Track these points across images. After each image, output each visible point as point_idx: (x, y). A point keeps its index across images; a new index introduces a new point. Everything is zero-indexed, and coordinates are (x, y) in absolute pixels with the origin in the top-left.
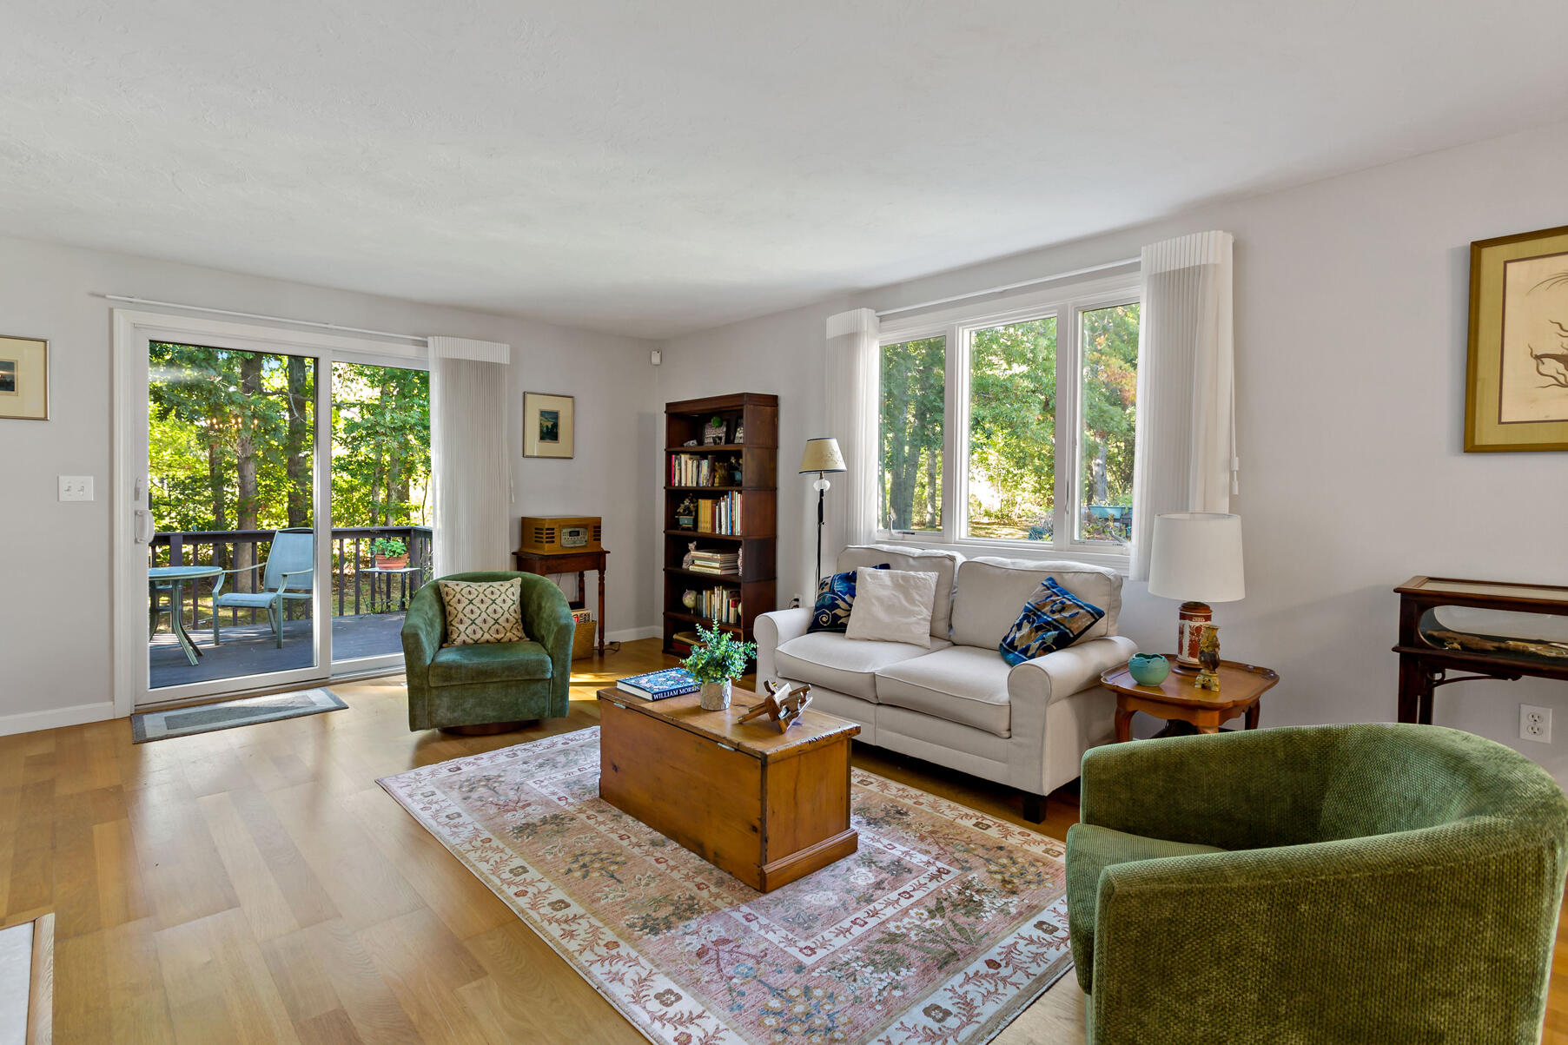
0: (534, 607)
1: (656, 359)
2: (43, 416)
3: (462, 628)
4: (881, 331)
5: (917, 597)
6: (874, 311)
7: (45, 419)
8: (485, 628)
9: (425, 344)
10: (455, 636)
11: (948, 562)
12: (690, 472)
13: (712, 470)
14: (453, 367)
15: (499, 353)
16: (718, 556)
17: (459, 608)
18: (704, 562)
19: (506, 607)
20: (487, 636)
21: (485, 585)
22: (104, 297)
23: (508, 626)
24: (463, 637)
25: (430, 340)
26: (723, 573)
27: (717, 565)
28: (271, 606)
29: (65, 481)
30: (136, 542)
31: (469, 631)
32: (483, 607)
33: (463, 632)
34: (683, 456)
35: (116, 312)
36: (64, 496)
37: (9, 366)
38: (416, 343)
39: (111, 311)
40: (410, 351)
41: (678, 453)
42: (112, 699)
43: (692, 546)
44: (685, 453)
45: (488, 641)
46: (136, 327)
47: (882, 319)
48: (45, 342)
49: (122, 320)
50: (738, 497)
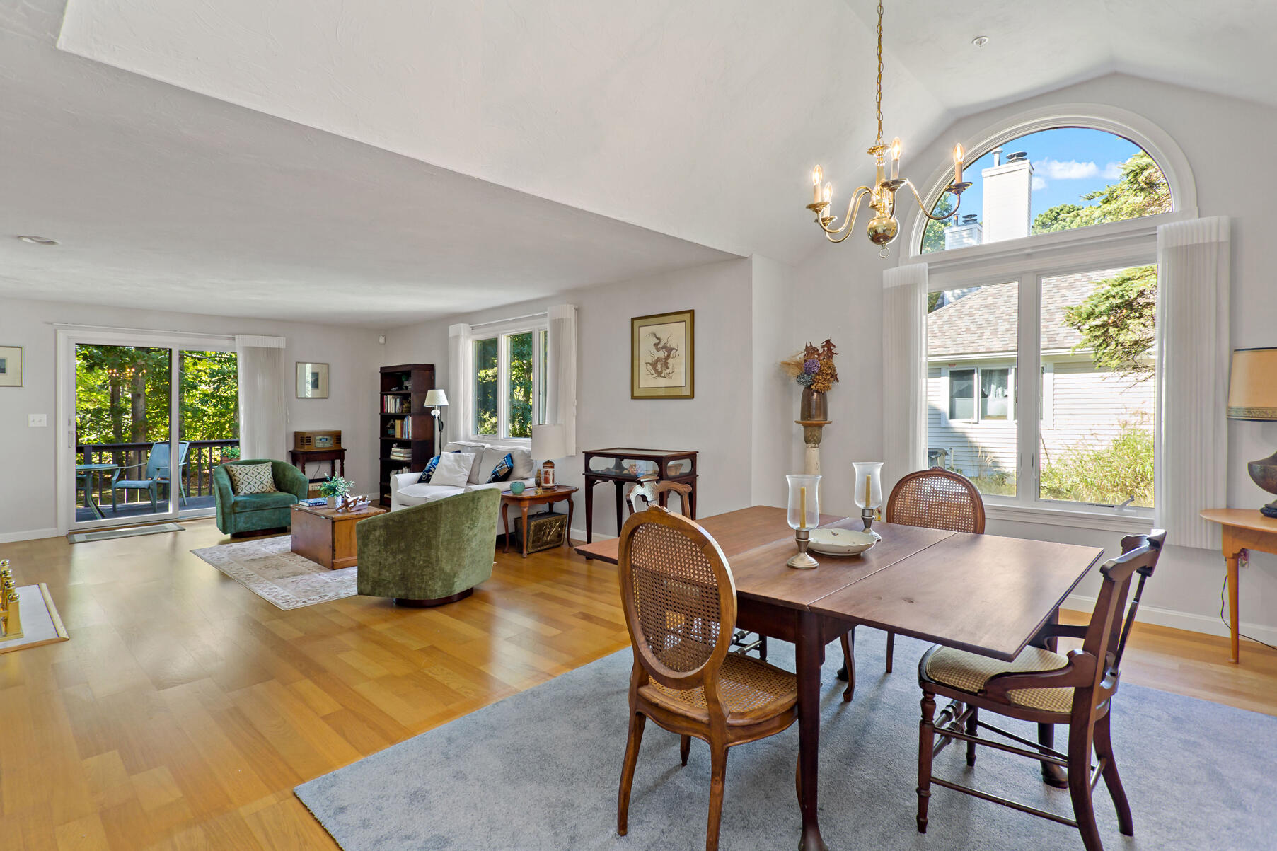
0: (281, 476)
1: (382, 340)
2: (20, 385)
3: (243, 486)
4: (473, 334)
5: (463, 465)
6: (468, 325)
7: (21, 386)
8: (256, 485)
9: (234, 339)
10: (240, 491)
11: (481, 449)
12: (392, 405)
13: (402, 404)
14: (252, 351)
15: (279, 343)
16: (403, 450)
17: (241, 477)
18: (398, 454)
19: (266, 475)
20: (257, 490)
21: (252, 466)
22: (51, 324)
23: (268, 485)
24: (244, 491)
25: (237, 337)
26: (405, 459)
27: (402, 455)
28: (149, 488)
29: (31, 417)
30: (69, 447)
31: (248, 488)
32: (254, 476)
33: (244, 489)
34: (389, 396)
35: (58, 331)
36: (31, 425)
37: (3, 360)
38: (229, 339)
39: (56, 330)
40: (226, 343)
41: (387, 395)
42: (56, 527)
43: (395, 445)
44: (390, 394)
45: (257, 493)
46: (69, 338)
47: (473, 328)
48: (21, 348)
49: (61, 336)
50: (410, 418)
